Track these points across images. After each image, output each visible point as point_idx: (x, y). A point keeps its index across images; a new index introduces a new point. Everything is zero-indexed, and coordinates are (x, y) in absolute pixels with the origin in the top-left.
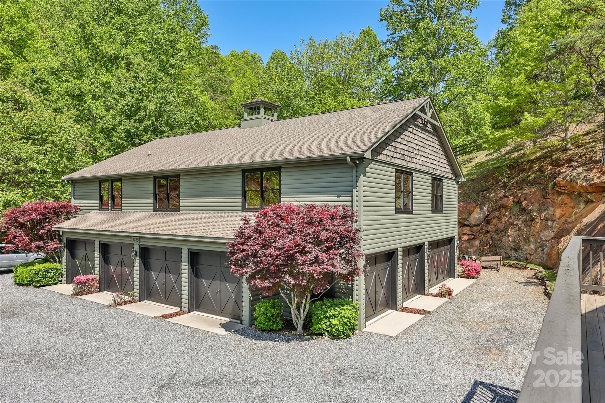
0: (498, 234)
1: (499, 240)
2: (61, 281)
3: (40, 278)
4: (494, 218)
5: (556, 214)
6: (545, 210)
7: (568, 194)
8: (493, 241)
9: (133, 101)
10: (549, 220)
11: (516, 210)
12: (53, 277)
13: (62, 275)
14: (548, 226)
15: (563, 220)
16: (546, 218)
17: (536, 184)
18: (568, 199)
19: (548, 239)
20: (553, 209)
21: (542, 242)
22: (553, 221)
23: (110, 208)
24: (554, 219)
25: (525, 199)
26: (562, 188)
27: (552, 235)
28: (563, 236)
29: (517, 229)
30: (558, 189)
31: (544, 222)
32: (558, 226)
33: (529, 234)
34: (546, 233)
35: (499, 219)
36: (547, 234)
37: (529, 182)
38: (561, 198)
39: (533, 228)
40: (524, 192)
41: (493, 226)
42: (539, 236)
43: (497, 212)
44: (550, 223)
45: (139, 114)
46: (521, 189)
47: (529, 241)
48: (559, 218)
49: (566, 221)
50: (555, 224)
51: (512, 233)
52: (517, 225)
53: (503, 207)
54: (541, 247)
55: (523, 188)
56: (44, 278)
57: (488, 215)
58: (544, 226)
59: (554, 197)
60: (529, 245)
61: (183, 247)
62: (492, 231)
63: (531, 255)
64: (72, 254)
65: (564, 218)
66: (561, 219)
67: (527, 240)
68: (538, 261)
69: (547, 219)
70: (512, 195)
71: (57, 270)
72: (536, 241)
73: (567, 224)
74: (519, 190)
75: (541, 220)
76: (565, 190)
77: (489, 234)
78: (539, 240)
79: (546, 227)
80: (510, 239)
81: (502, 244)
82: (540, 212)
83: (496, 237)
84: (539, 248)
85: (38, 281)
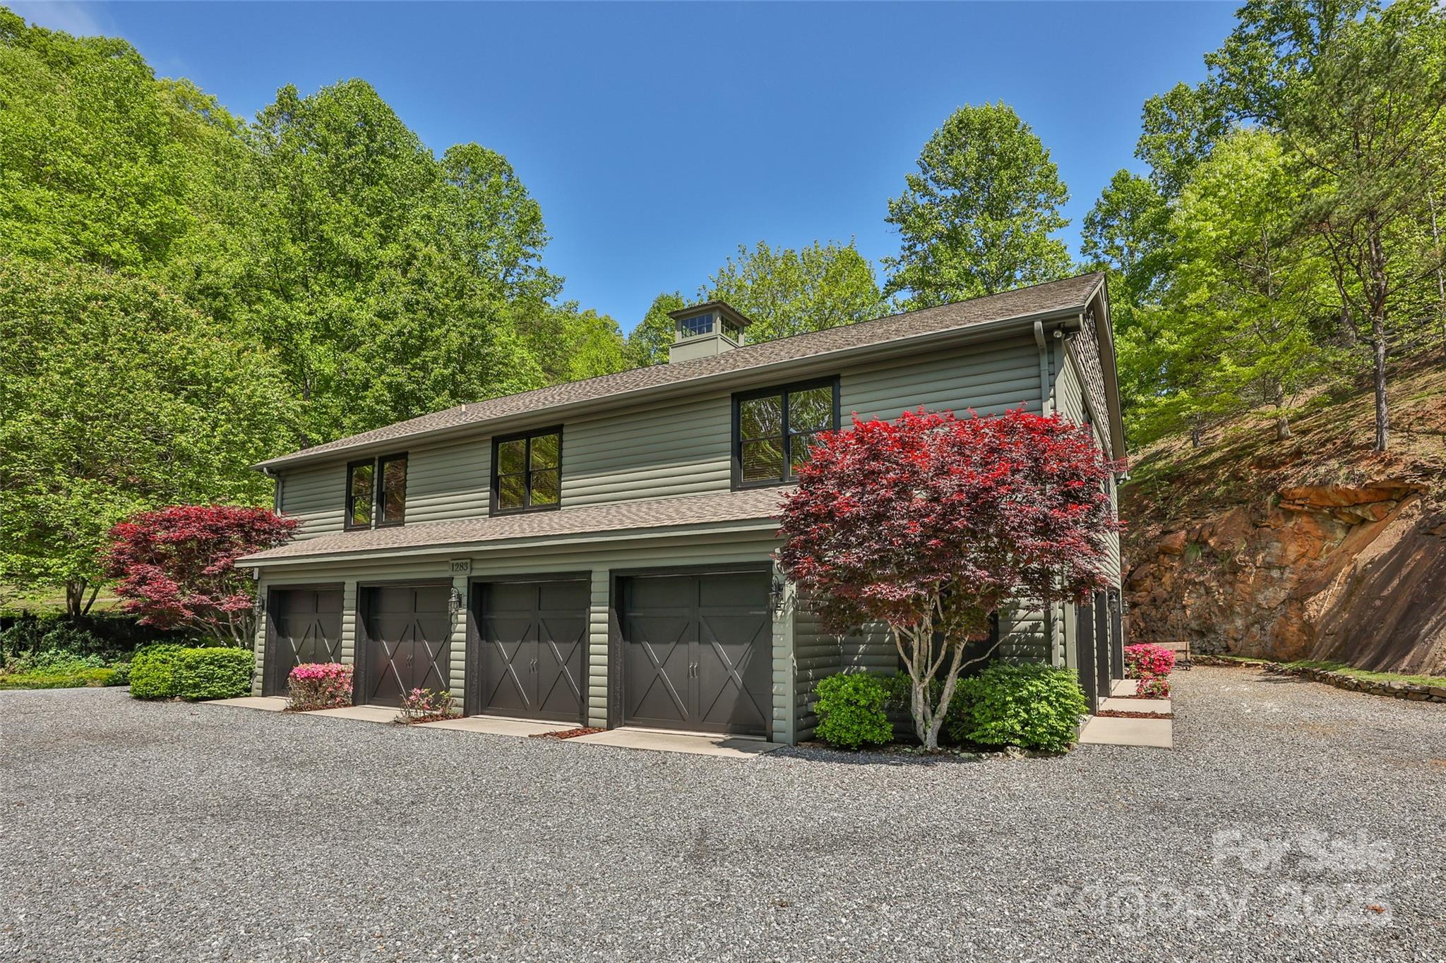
0: (1157, 608)
1: (1161, 620)
2: (248, 690)
3: (200, 677)
4: (1147, 577)
5: (1288, 553)
6: (1263, 549)
7: (1309, 514)
8: (1146, 623)
9: (415, 325)
10: (1274, 567)
11: (1194, 555)
12: (230, 678)
13: (252, 675)
14: (1272, 578)
15: (1303, 564)
16: (1268, 563)
17: (1232, 503)
18: (1308, 523)
19: (1273, 605)
20: (1280, 545)
21: (1261, 612)
22: (1282, 568)
23: (373, 522)
24: (1285, 563)
25: (1212, 534)
26: (1297, 502)
27: (1283, 595)
28: (1310, 595)
29: (1202, 591)
30: (1287, 506)
31: (1263, 572)
32: (1295, 577)
33: (1233, 598)
34: (1270, 592)
35: (1157, 578)
36: (1272, 595)
37: (1217, 500)
38: (1293, 523)
39: (1241, 585)
40: (1208, 521)
41: (1144, 593)
42: (1254, 599)
43: (1152, 566)
44: (1275, 574)
45: (425, 353)
46: (1201, 516)
47: (1233, 612)
48: (1294, 563)
49: (1310, 566)
50: (1287, 574)
51: (1192, 601)
52: (1201, 583)
53: (1165, 554)
54: (1256, 623)
55: (1203, 513)
56: (210, 678)
57: (1131, 572)
58: (1265, 580)
59: (1279, 523)
60: (1233, 621)
61: (594, 568)
62: (1142, 603)
63: (1236, 640)
64: (280, 627)
65: (1305, 560)
66: (1299, 563)
67: (1227, 611)
68: (1254, 650)
69: (1268, 566)
70: (1183, 528)
71: (241, 662)
72: (1248, 612)
73: (1315, 570)
74: (1194, 519)
75: (1257, 568)
76: (1303, 505)
77: (1137, 610)
78: (1253, 610)
79: (1270, 582)
80: (1188, 612)
81: (1168, 626)
82: (1252, 553)
83: (1154, 612)
84: (1252, 625)
85: (196, 686)
